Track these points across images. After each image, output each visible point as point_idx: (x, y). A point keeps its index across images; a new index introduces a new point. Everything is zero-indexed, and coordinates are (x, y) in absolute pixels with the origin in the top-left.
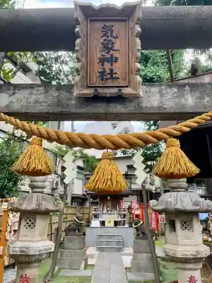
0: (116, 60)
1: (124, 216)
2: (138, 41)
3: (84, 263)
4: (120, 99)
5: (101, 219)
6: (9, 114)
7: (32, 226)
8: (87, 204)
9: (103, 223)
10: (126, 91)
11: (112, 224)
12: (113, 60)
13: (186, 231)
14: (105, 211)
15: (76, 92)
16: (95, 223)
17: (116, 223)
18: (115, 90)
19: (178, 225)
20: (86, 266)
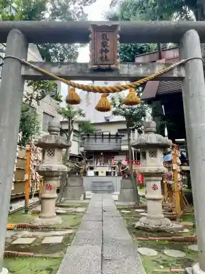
0: (108, 51)
1: (114, 168)
2: (118, 42)
3: (83, 195)
4: (110, 70)
5: (95, 170)
6: (60, 77)
7: (52, 154)
8: (83, 161)
9: (97, 173)
10: (113, 66)
11: (105, 174)
12: (106, 51)
13: (153, 158)
14: (98, 164)
15: (90, 67)
16: (91, 173)
17: (108, 174)
18: (107, 66)
19: (148, 154)
20: (85, 199)
